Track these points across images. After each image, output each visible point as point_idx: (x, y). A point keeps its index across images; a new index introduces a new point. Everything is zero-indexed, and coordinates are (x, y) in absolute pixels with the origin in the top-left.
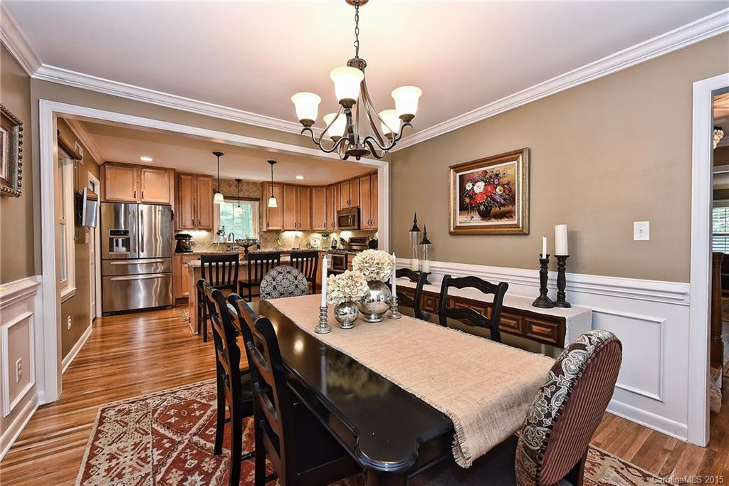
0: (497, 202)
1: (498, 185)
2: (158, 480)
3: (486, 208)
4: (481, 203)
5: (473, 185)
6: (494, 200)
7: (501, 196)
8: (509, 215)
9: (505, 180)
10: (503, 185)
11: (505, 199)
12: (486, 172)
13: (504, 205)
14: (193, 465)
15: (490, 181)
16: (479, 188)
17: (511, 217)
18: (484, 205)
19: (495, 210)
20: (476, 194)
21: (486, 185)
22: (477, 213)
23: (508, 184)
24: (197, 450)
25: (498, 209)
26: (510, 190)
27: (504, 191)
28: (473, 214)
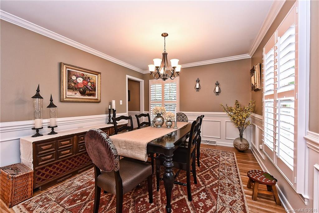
0: (89, 89)
1: (89, 82)
2: (215, 206)
3: (84, 90)
4: (81, 88)
5: (77, 78)
6: (87, 88)
7: (90, 87)
8: (94, 95)
9: (92, 81)
10: (91, 83)
11: (92, 88)
12: (84, 74)
13: (91, 91)
14: (201, 203)
15: (86, 79)
16: (80, 80)
17: (94, 96)
18: (82, 89)
19: (88, 92)
20: (78, 83)
21: (83, 80)
22: (78, 92)
23: (93, 83)
24: (196, 210)
25: (89, 92)
26: (94, 85)
27: (92, 85)
28: (76, 92)
